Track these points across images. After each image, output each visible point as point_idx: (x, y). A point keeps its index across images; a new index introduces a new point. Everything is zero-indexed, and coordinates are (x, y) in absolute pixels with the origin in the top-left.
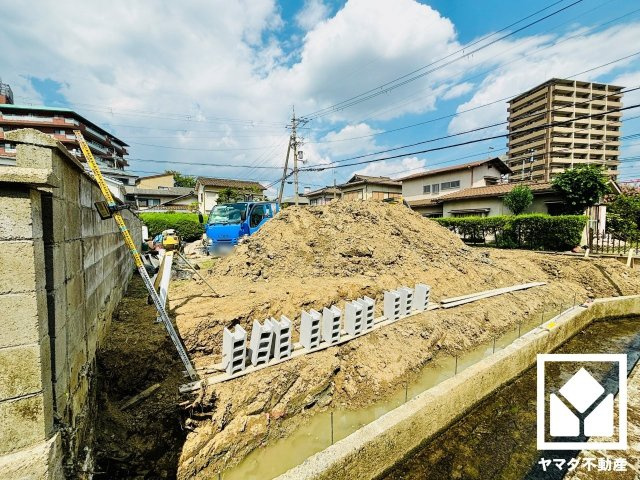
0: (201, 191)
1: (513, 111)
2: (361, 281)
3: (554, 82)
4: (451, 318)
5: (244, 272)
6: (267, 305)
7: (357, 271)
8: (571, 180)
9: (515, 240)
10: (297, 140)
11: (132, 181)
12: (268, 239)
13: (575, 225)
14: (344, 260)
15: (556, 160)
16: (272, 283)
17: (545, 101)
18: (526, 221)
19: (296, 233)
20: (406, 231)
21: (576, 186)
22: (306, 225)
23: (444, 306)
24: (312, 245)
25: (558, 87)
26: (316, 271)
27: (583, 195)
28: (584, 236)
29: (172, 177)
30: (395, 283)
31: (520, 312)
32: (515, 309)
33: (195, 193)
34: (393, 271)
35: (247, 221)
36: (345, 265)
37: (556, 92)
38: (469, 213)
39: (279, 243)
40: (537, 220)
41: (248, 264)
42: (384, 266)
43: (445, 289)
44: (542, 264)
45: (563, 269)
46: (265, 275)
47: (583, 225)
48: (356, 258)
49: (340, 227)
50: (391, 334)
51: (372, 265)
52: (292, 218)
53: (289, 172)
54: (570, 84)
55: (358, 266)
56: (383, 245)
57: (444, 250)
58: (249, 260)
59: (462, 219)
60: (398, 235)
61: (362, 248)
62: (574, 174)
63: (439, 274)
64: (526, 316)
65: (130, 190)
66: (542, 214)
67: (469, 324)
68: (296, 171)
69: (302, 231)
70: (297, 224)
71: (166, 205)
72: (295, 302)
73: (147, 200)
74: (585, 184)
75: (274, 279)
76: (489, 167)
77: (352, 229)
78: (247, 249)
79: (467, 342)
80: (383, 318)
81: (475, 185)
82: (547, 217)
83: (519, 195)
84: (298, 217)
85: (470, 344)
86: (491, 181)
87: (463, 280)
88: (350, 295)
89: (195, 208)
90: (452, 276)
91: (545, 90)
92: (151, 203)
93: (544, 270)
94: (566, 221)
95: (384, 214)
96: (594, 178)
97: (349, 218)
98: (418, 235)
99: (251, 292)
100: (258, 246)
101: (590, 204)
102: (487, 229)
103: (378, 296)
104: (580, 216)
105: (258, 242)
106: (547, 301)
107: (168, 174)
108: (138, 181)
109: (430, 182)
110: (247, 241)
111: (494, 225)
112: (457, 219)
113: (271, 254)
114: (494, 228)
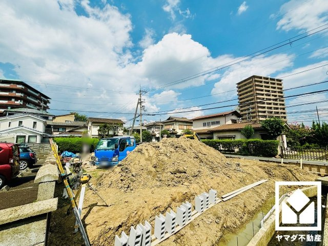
0: (90, 125)
1: (239, 88)
2: (182, 189)
3: (254, 77)
4: (228, 208)
5: (120, 185)
6: (135, 212)
7: (179, 182)
8: (269, 124)
9: (249, 152)
10: (142, 100)
11: (51, 118)
12: (132, 164)
13: (274, 145)
14: (172, 176)
15: (260, 109)
16: (136, 194)
17: (251, 84)
18: (253, 142)
19: (147, 160)
20: (200, 155)
21: (271, 127)
22: (151, 154)
23: (224, 200)
24: (155, 167)
25: (256, 79)
26: (158, 183)
27: (275, 131)
28: (279, 149)
29: (74, 116)
30: (199, 188)
31: (260, 200)
32: (258, 198)
33: (86, 125)
34: (197, 181)
35: (118, 149)
36: (173, 179)
37: (256, 81)
38: (226, 138)
39: (138, 166)
40: (257, 142)
41: (122, 180)
42: (192, 178)
43: (222, 189)
44: (264, 169)
45: (274, 172)
46: (131, 188)
47: (277, 145)
48: (178, 175)
49: (168, 155)
50: (201, 223)
51: (186, 178)
52: (144, 151)
53: (137, 115)
54: (261, 78)
55: (180, 179)
56: (191, 166)
57: (219, 165)
58: (122, 178)
59: (223, 140)
60: (197, 158)
61: (181, 169)
62: (270, 121)
63: (219, 179)
64: (263, 202)
65: (49, 123)
66: (259, 140)
67: (238, 211)
68: (141, 115)
69: (149, 159)
70: (146, 154)
71: (69, 132)
72: (150, 207)
73: (58, 129)
74: (275, 126)
75: (137, 190)
76: (233, 115)
77: (175, 156)
78: (120, 171)
79: (238, 223)
80: (195, 212)
81: (227, 123)
82: (262, 141)
83: (248, 130)
84: (147, 150)
85: (240, 224)
86: (234, 121)
87: (230, 182)
88: (178, 199)
89: (86, 133)
90: (225, 180)
91: (251, 80)
92: (61, 130)
93: (266, 172)
94: (270, 143)
95: (189, 146)
96: (278, 123)
97: (172, 150)
98: (206, 156)
99: (125, 202)
100: (127, 169)
101: (279, 135)
102: (235, 146)
103: (192, 198)
104: (275, 141)
105: (126, 166)
106: (270, 192)
107: (72, 114)
108: (54, 117)
109: (206, 121)
110: (120, 165)
111: (239, 144)
112: (220, 140)
113: (134, 174)
114: (238, 145)
